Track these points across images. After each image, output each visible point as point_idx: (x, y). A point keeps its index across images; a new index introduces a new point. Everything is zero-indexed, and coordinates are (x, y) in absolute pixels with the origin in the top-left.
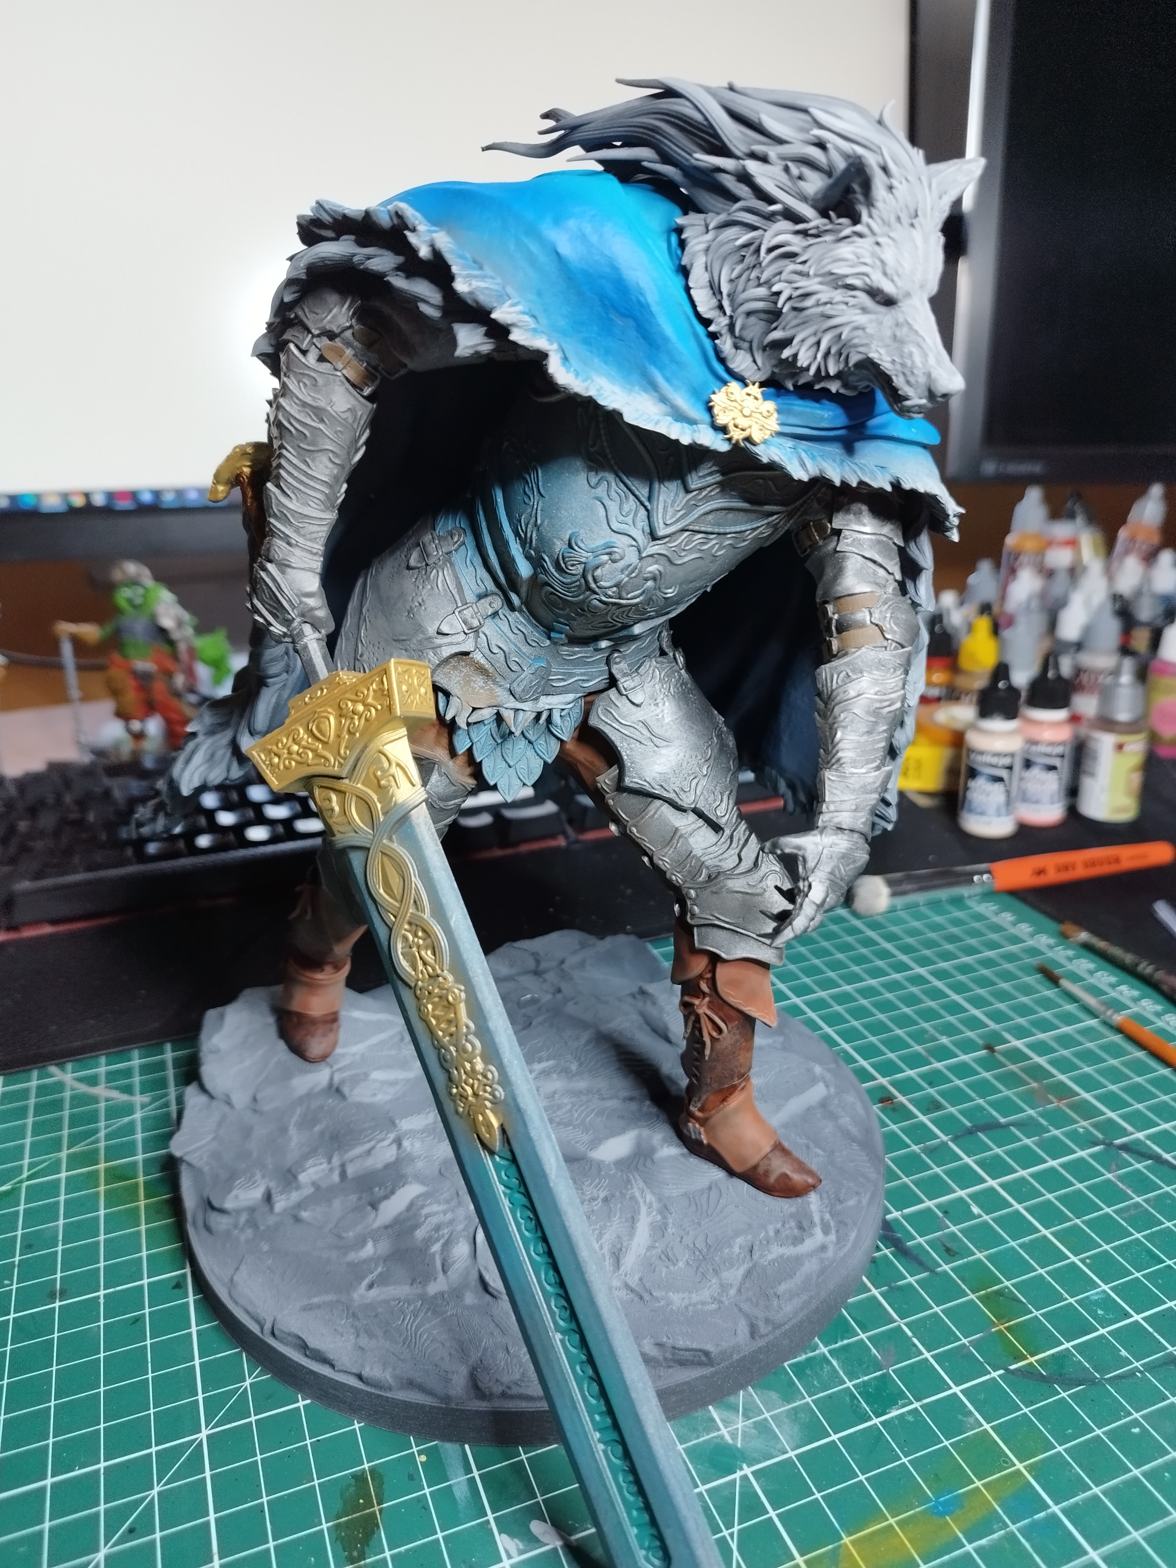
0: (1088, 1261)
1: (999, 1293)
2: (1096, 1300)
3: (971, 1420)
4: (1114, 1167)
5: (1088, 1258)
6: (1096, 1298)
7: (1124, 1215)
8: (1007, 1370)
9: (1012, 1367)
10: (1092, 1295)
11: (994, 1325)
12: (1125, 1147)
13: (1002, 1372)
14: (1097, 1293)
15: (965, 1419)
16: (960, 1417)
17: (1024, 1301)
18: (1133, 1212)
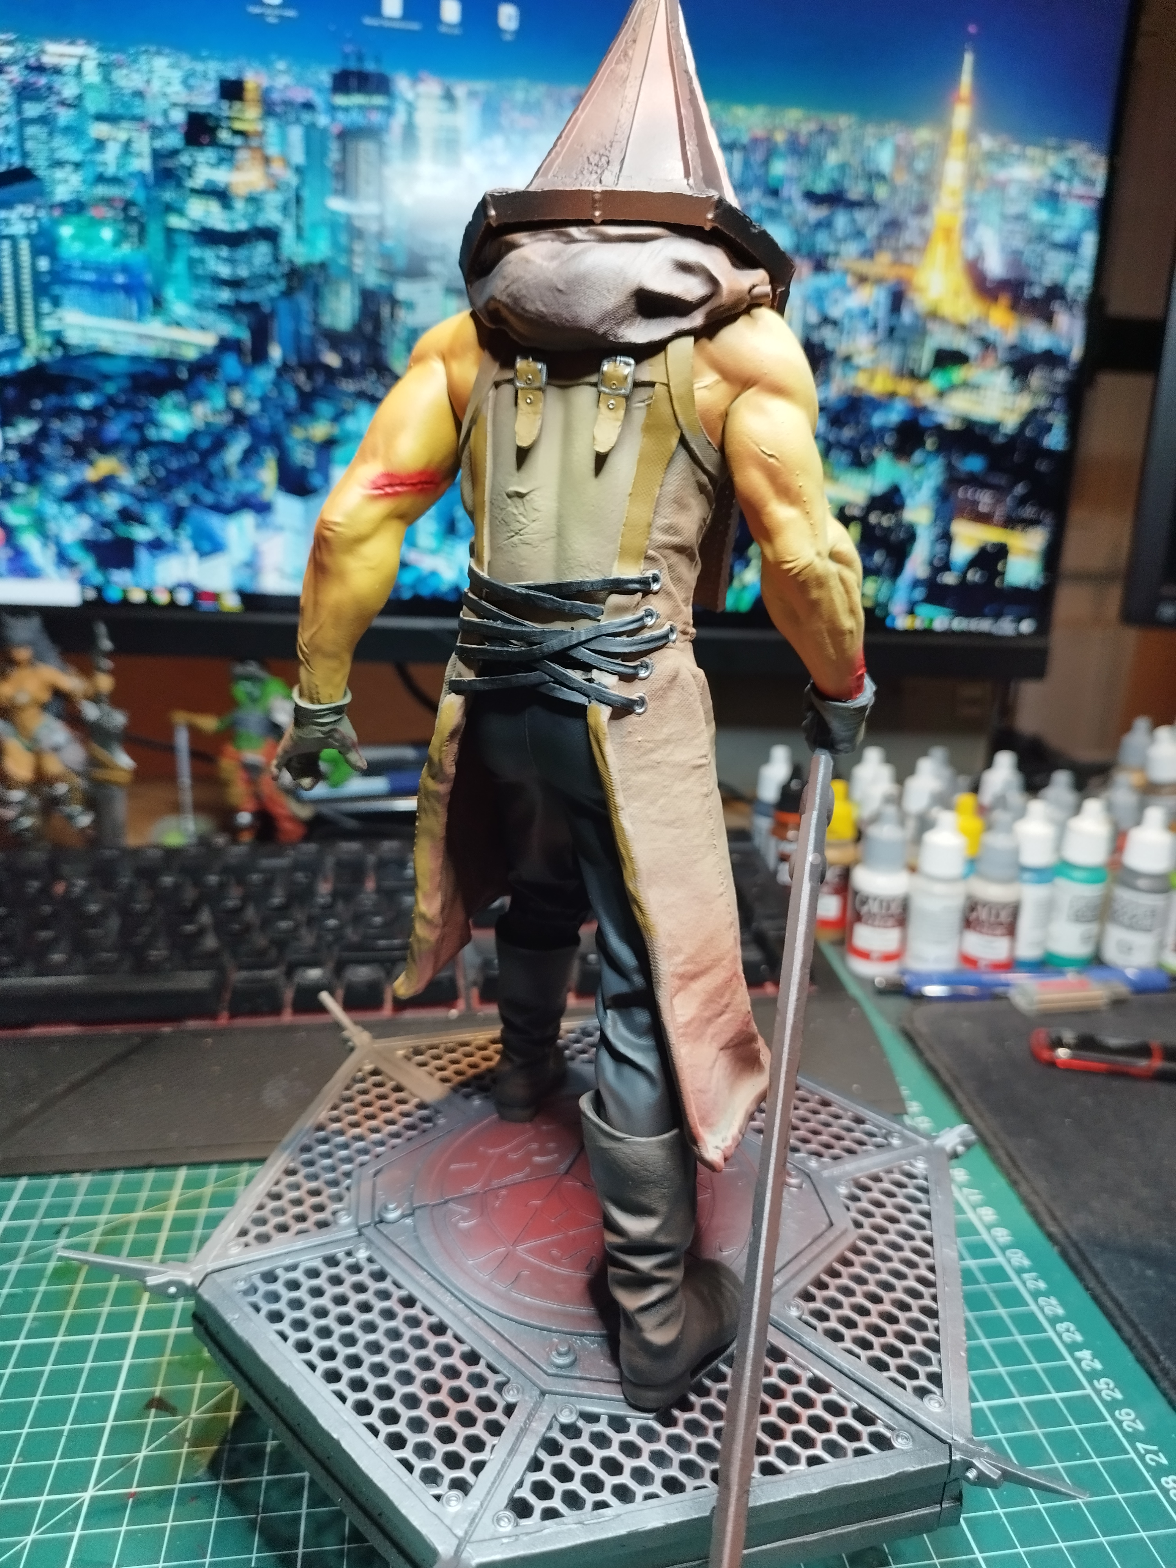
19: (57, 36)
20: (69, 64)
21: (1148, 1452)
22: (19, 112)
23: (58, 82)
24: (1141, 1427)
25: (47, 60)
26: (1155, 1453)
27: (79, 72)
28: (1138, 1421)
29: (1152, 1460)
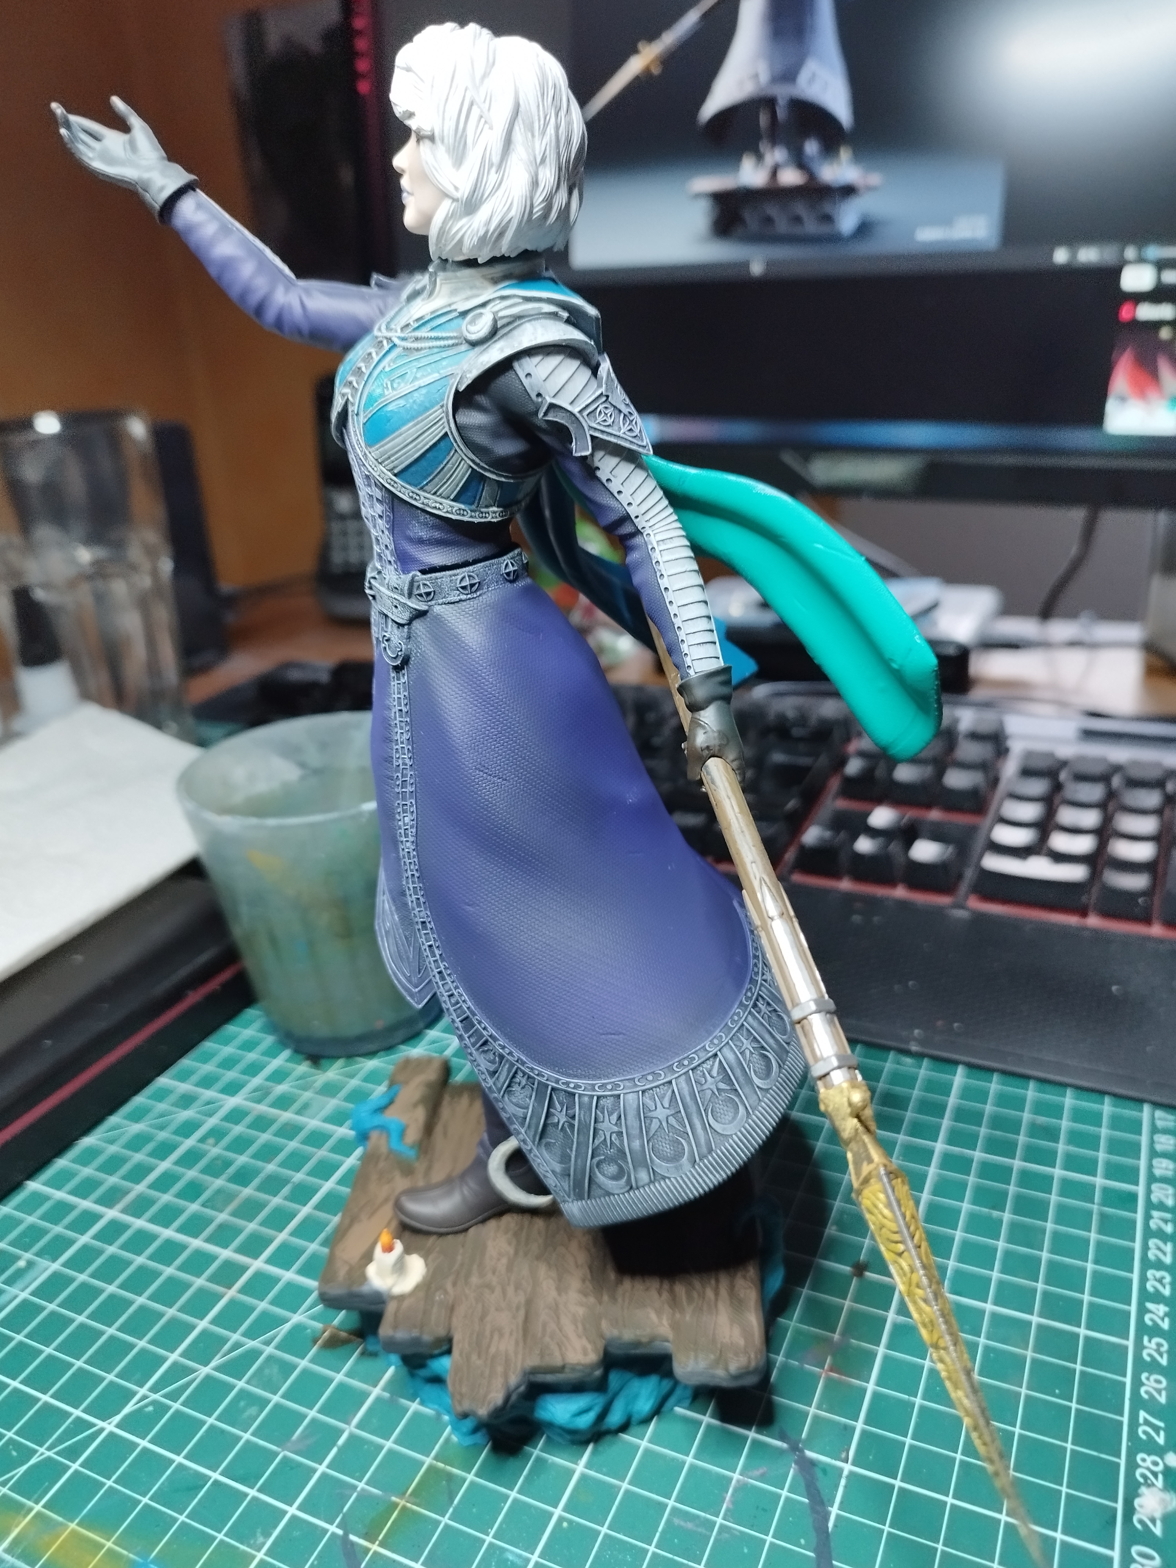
0: (565, 1524)
1: (450, 1477)
2: (508, 1560)
3: (261, 1539)
4: (757, 1473)
5: (570, 1522)
6: (511, 1557)
7: (676, 1521)
8: (346, 1535)
9: (353, 1538)
10: (512, 1552)
11: (402, 1495)
12: (807, 1467)
13: (340, 1532)
14: (520, 1556)
15: (258, 1534)
16: (259, 1530)
17: (456, 1502)
18: (689, 1525)
21: (1147, 1422)
24: (1163, 1399)
26: (1157, 1429)
28: (1164, 1393)
29: (1145, 1432)
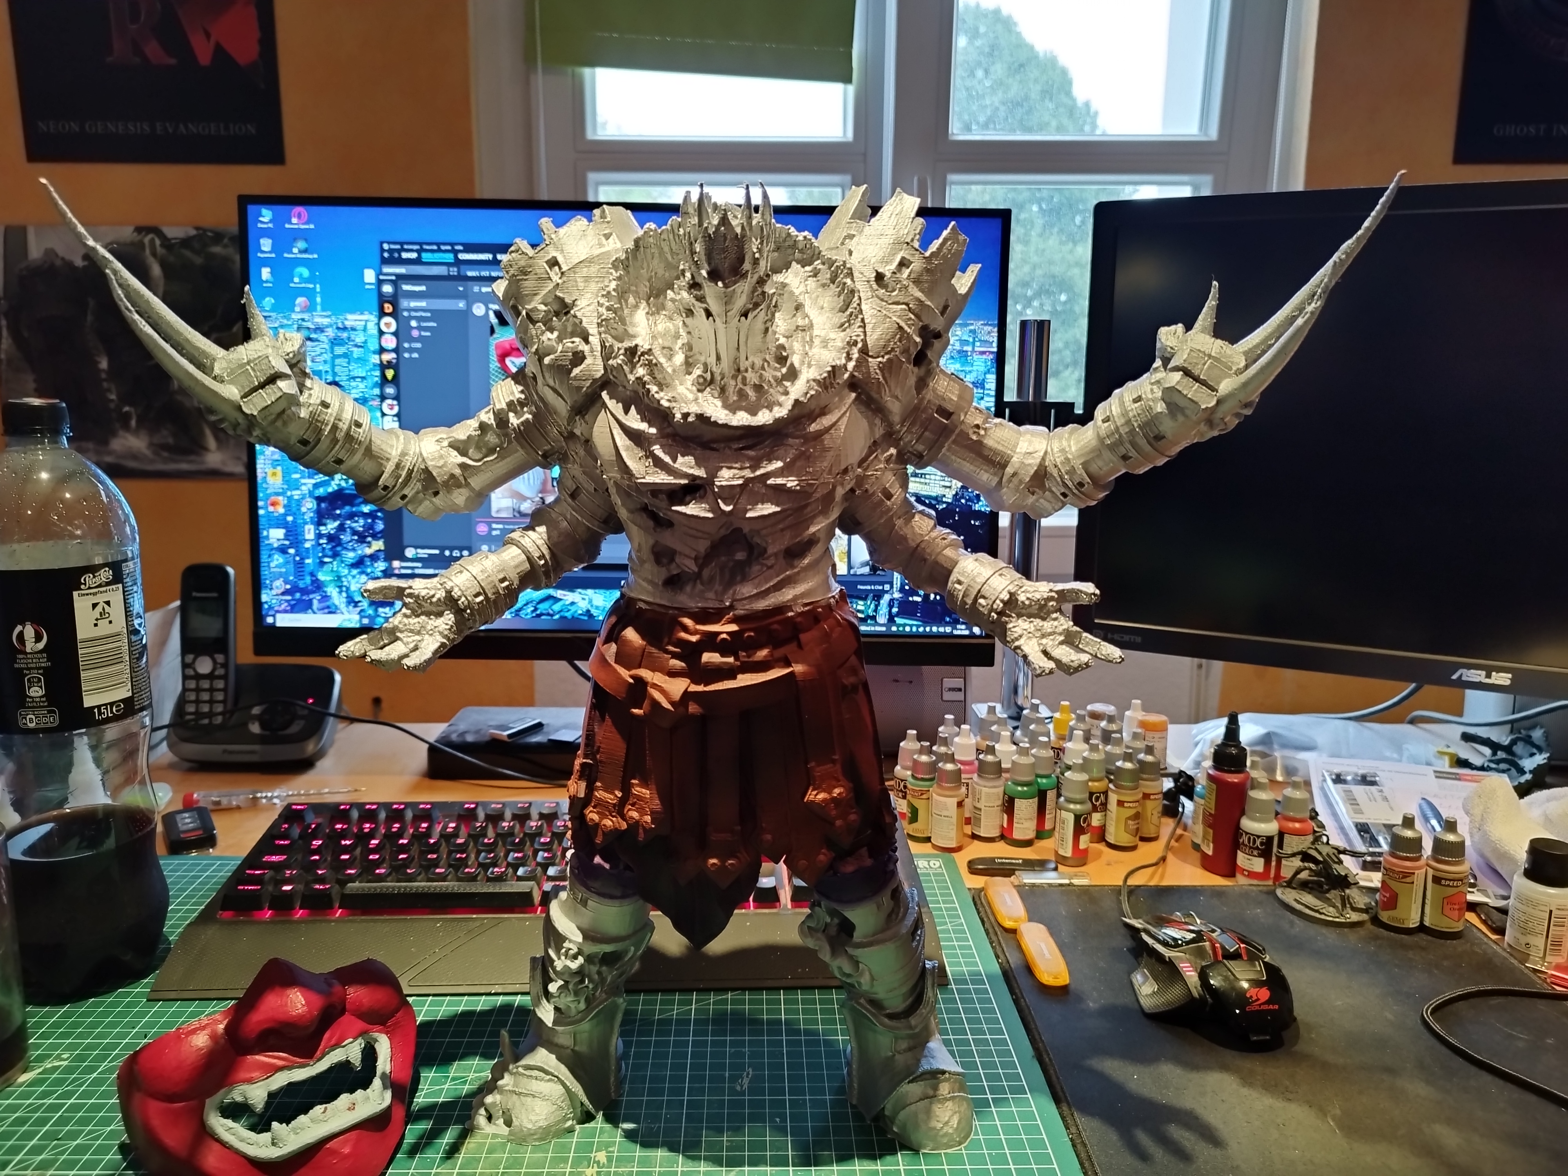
19: (352, 312)
20: (360, 325)
22: (332, 352)
23: (353, 335)
25: (348, 324)
27: (365, 329)
